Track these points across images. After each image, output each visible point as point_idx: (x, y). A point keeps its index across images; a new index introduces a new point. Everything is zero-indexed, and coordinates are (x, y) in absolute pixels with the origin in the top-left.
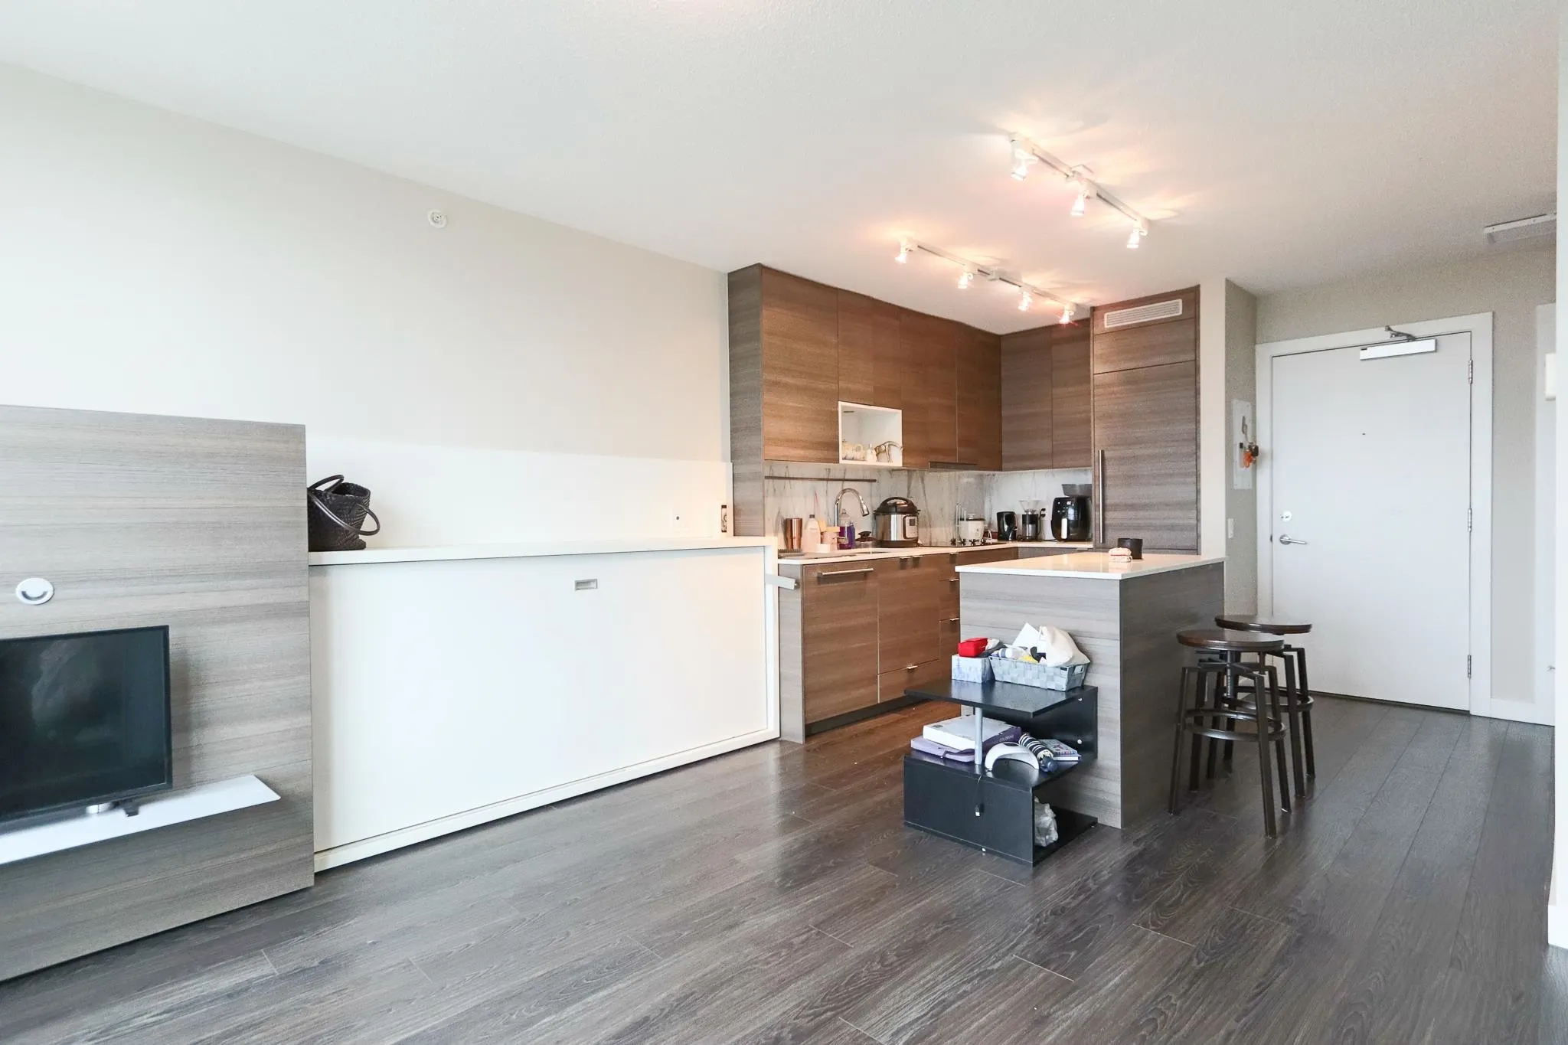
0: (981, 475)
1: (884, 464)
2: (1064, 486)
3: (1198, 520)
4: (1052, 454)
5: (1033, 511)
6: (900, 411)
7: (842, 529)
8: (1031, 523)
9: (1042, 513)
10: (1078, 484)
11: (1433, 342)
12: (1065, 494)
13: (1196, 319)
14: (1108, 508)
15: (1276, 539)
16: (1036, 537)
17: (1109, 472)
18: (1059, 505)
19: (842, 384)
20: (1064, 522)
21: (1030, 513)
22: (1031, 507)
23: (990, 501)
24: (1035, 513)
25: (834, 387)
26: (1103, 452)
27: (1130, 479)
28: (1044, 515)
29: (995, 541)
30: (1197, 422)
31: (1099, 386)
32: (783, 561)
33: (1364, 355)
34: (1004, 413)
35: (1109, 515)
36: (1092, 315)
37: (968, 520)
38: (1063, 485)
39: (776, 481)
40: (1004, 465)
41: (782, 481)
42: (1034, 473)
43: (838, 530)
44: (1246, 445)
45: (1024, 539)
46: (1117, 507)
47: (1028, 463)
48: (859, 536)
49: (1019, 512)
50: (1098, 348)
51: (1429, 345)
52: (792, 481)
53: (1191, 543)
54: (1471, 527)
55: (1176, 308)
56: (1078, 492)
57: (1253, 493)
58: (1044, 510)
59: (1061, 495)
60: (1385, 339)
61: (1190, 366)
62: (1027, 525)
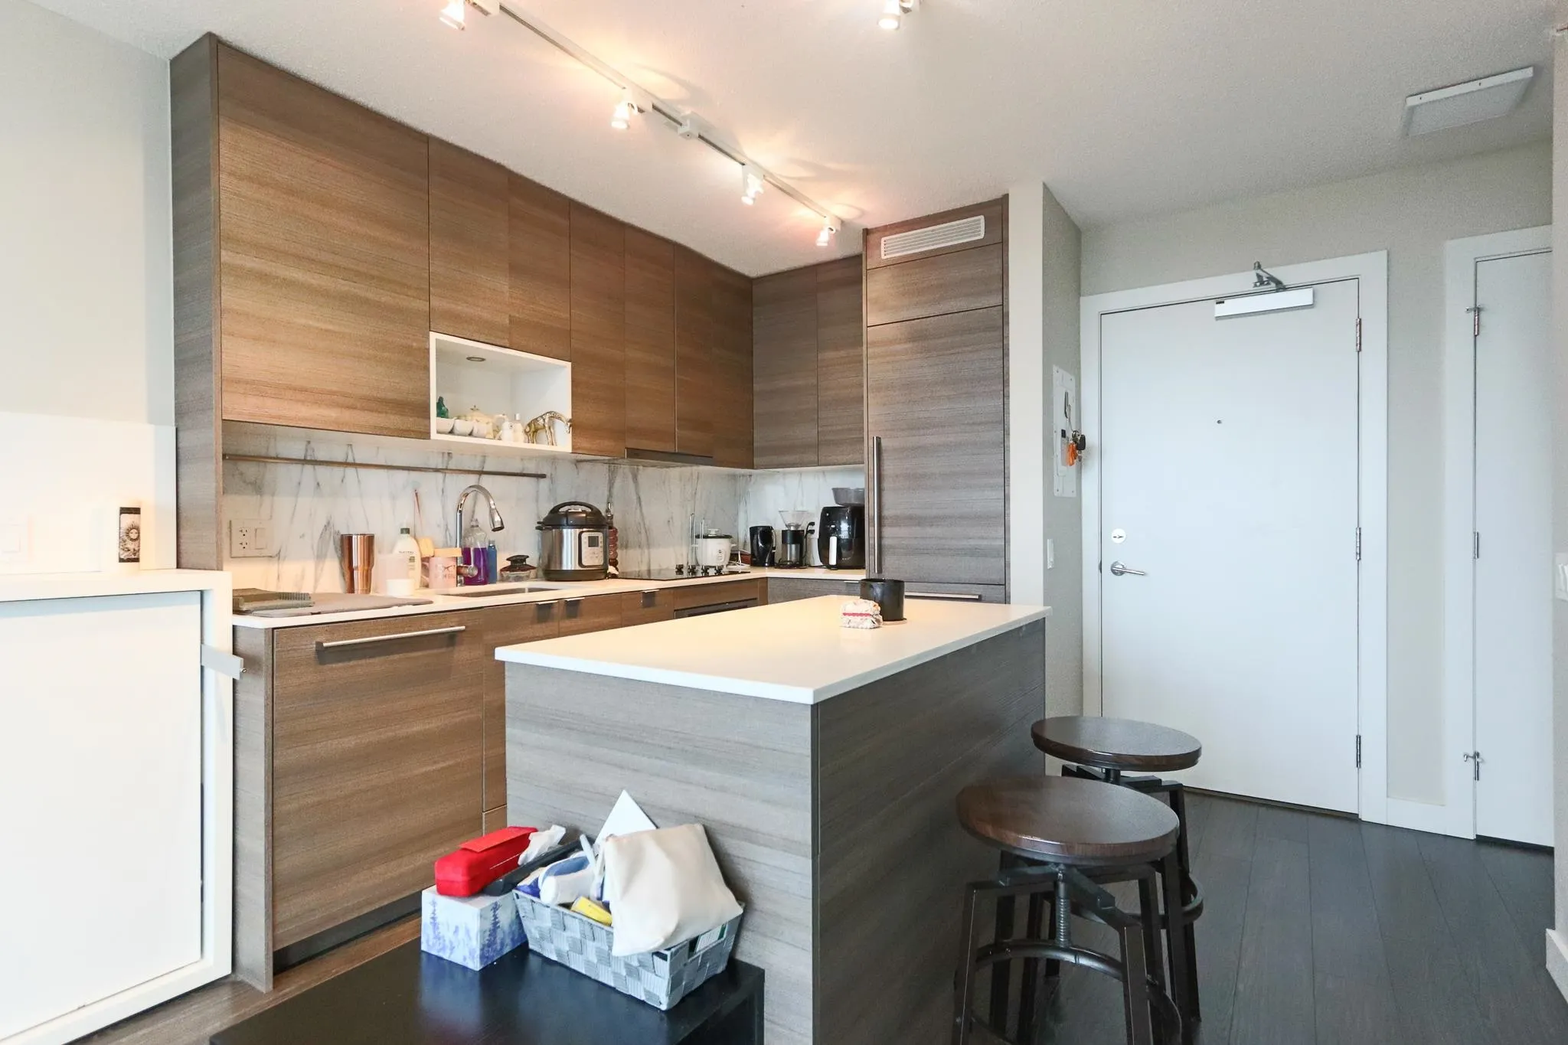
0: (734, 477)
1: (542, 447)
2: (836, 491)
3: (1006, 540)
4: (817, 446)
5: (797, 526)
6: (569, 364)
7: (466, 552)
8: (794, 541)
9: (810, 528)
10: (853, 487)
11: (1309, 292)
12: (837, 503)
13: (1003, 244)
14: (886, 522)
15: (1106, 568)
16: (801, 563)
17: (889, 468)
18: (829, 516)
19: (435, 302)
20: (833, 540)
21: (792, 529)
22: (791, 520)
23: (746, 512)
24: (800, 529)
25: (421, 305)
26: (878, 439)
27: (916, 480)
28: (812, 532)
29: (746, 567)
30: (1005, 396)
31: (874, 344)
32: (241, 621)
33: (1221, 310)
34: (756, 387)
35: (887, 531)
36: (866, 241)
37: (706, 537)
38: (834, 489)
39: (320, 469)
40: (756, 460)
41: (338, 471)
43: (458, 553)
44: (1069, 434)
45: (782, 565)
46: (898, 521)
47: (785, 459)
48: (509, 563)
49: (779, 527)
50: (876, 288)
51: (1304, 297)
52: (362, 471)
53: (997, 577)
54: (1360, 554)
55: (975, 229)
56: (854, 501)
57: (1075, 505)
58: (812, 524)
59: (832, 503)
60: (1250, 288)
61: (996, 313)
62: (789, 545)
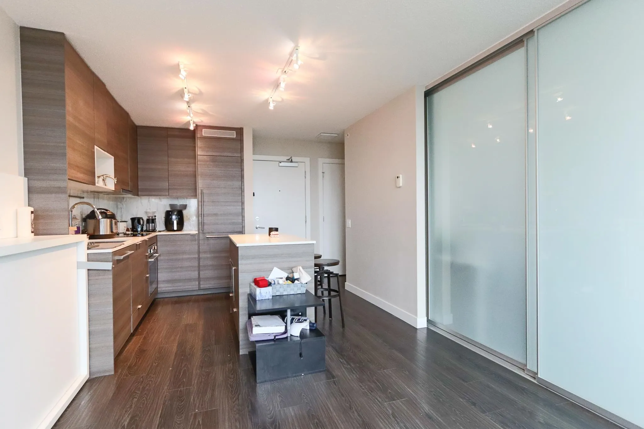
2: (172, 205)
3: (244, 221)
4: (168, 189)
5: (152, 217)
6: (114, 156)
10: (178, 204)
11: (297, 164)
12: (172, 209)
13: (242, 140)
14: (205, 215)
17: (206, 199)
18: (168, 214)
20: (175, 222)
21: (149, 218)
22: (151, 215)
25: (94, 135)
26: (203, 190)
27: (214, 203)
30: (242, 181)
31: (201, 161)
33: (281, 164)
34: (139, 166)
35: (205, 218)
36: (196, 128)
38: (170, 204)
40: (139, 193)
42: (149, 198)
46: (208, 215)
47: (154, 193)
49: (145, 217)
50: (199, 143)
51: (295, 164)
53: (240, 230)
54: (306, 222)
55: (233, 135)
56: (178, 208)
58: (155, 216)
59: (169, 209)
60: (286, 160)
61: (239, 159)
62: (151, 224)
